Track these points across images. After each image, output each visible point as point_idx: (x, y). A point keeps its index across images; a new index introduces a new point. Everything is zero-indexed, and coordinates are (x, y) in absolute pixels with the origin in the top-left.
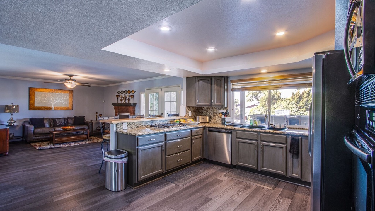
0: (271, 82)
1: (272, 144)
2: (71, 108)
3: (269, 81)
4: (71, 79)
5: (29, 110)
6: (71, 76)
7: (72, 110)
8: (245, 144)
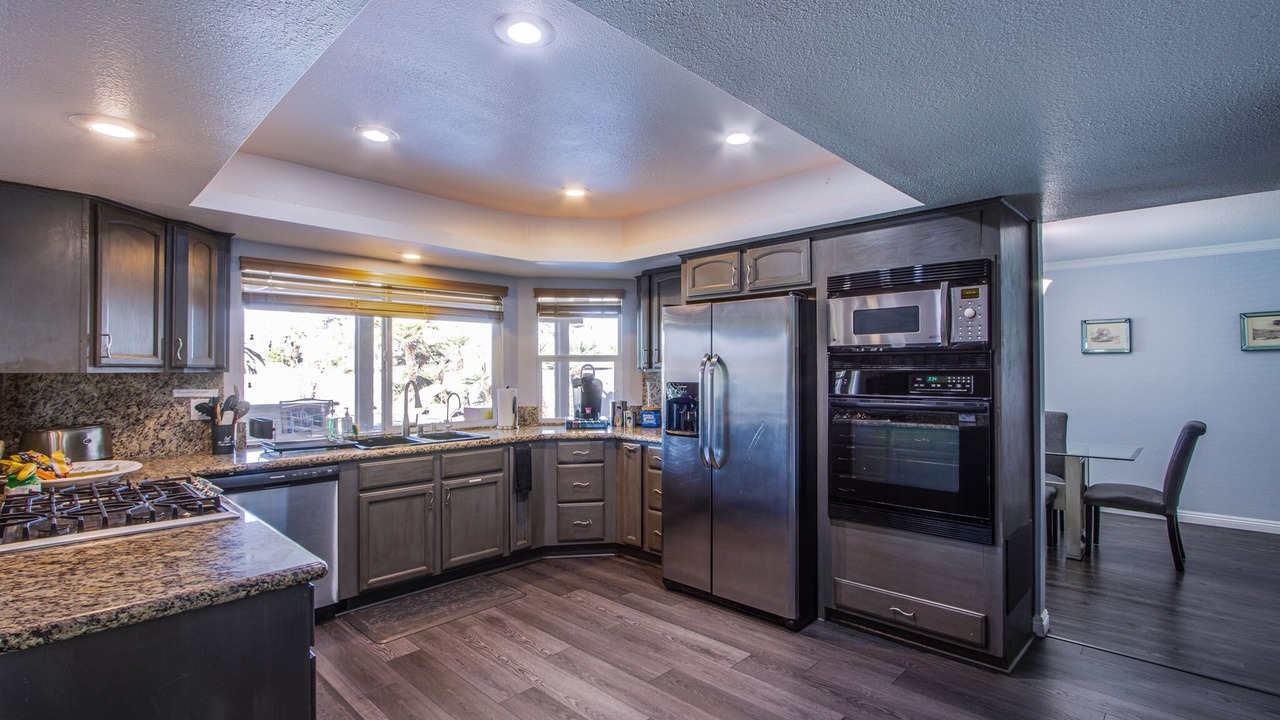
0: (393, 291)
1: (472, 480)
3: (389, 287)
8: (393, 503)
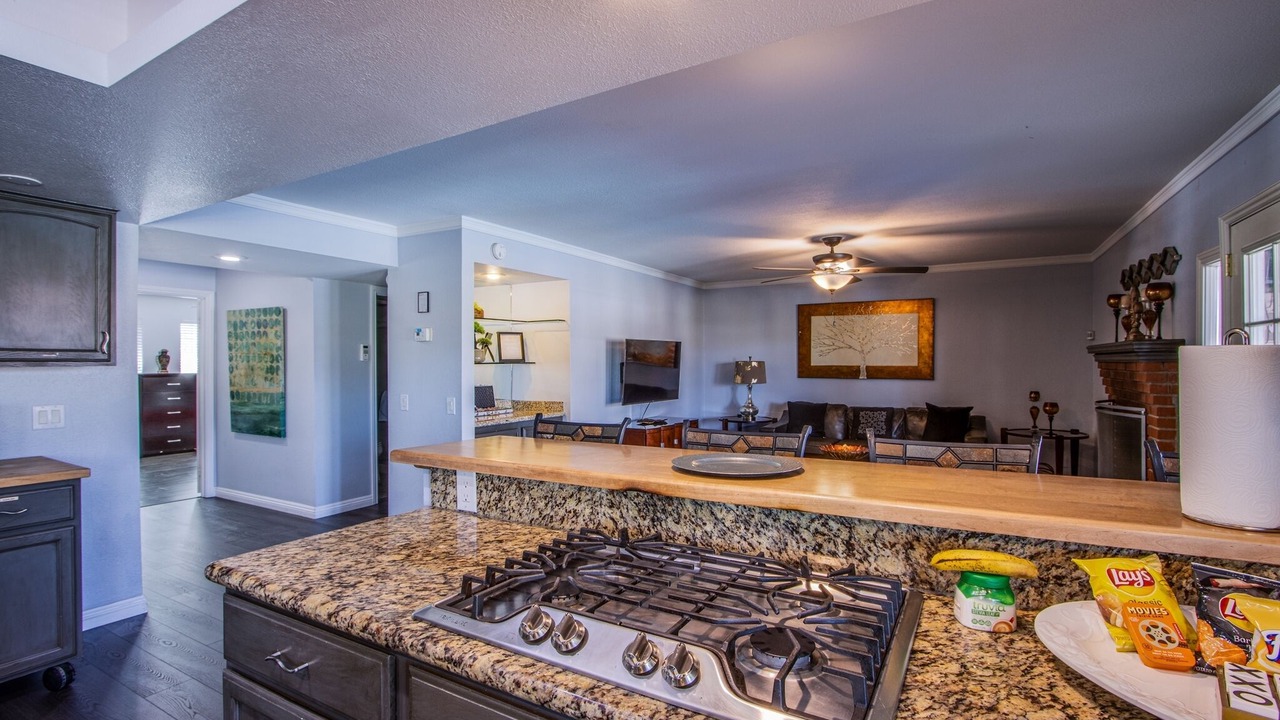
2: (926, 370)
4: (833, 257)
5: (799, 377)
6: (831, 241)
7: (931, 377)
